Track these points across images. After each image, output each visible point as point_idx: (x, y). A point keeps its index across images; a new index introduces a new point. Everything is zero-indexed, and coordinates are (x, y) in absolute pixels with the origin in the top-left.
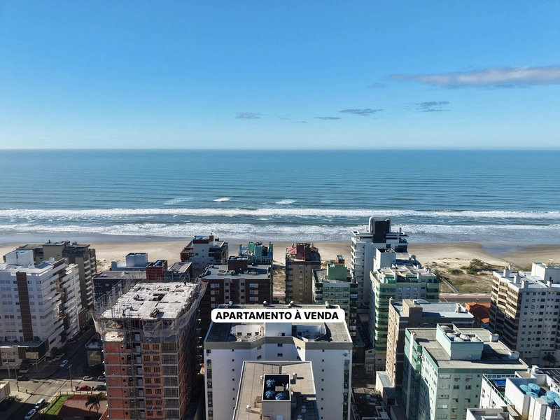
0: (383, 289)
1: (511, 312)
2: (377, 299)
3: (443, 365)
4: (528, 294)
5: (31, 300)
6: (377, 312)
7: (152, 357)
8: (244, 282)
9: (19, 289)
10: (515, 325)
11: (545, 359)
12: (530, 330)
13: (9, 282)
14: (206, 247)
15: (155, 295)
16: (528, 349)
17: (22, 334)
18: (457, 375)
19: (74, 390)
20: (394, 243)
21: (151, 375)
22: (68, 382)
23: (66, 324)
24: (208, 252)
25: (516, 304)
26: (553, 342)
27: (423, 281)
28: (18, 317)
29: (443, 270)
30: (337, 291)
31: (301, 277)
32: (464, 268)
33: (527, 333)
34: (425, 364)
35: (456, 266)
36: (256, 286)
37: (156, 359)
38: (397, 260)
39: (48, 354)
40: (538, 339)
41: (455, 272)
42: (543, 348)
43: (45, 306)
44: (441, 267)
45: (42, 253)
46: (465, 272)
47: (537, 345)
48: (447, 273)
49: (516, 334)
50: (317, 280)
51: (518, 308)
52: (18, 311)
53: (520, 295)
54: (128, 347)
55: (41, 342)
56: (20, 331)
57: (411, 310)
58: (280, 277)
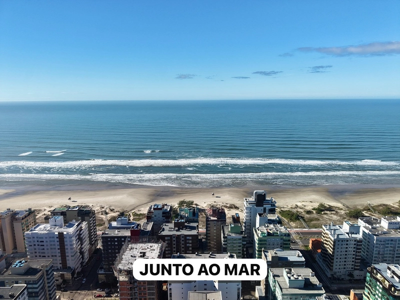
0: (260, 240)
1: (330, 250)
2: (257, 245)
3: (285, 291)
4: (339, 241)
5: (66, 247)
6: (257, 253)
7: (142, 288)
8: (183, 236)
9: (60, 241)
10: (332, 258)
11: (348, 275)
12: (341, 260)
13: (54, 237)
14: (161, 212)
15: (141, 253)
16: (339, 271)
17: (61, 265)
18: (291, 297)
19: (94, 297)
20: (268, 207)
21: (142, 297)
22: (90, 292)
23: (83, 258)
24: (162, 215)
25: (332, 247)
26: (353, 267)
27: (282, 235)
28: (59, 256)
29: (301, 210)
30: (235, 240)
31: (215, 228)
32: (314, 209)
33: (339, 262)
34: (277, 289)
35: (309, 208)
36: (190, 238)
37: (145, 289)
38: (269, 220)
39: (75, 276)
40: (345, 265)
41: (309, 212)
42: (347, 269)
43: (74, 250)
44: (300, 208)
45: (66, 214)
46: (314, 212)
47: (344, 268)
48: (303, 213)
49: (333, 263)
50: (224, 234)
51: (333, 249)
52: (59, 253)
53: (334, 242)
54: (131, 283)
55: (72, 269)
56: (60, 264)
57: (273, 257)
58: (202, 217)
